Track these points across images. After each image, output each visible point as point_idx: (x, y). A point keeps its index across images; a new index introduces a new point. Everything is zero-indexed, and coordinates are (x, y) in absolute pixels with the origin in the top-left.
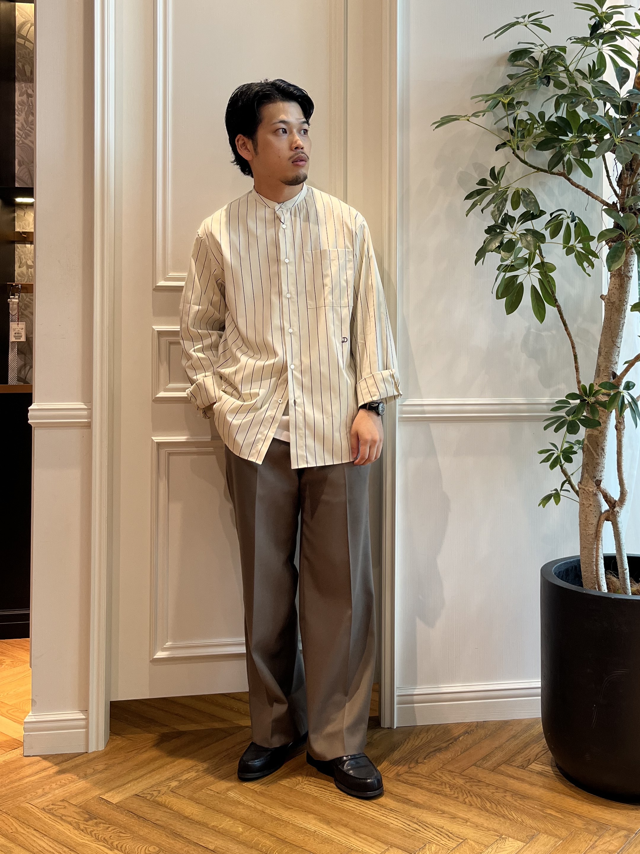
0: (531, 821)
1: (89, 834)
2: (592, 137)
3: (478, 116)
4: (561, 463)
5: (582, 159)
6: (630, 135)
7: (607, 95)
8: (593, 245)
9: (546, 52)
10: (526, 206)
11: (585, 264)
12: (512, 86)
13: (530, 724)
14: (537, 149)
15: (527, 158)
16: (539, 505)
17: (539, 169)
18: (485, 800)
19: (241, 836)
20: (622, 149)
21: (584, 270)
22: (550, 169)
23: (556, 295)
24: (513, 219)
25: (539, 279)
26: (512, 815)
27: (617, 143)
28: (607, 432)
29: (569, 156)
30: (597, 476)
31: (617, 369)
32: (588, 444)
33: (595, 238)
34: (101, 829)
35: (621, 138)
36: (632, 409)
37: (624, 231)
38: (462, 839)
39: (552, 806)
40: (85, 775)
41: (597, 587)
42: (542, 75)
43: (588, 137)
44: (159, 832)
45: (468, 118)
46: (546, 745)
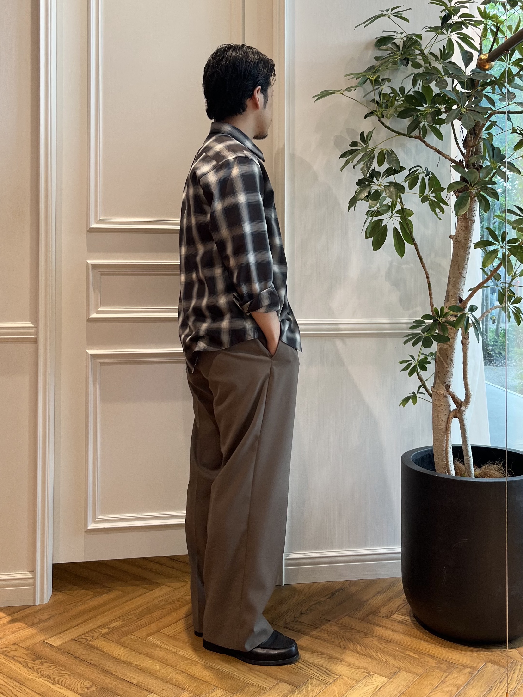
0: (393, 661)
1: (36, 670)
2: (443, 108)
3: (350, 91)
4: (418, 371)
5: (434, 125)
6: (474, 106)
7: (455, 73)
8: (444, 195)
9: (405, 39)
10: (389, 163)
11: (437, 210)
12: (378, 66)
13: (392, 583)
14: (398, 117)
15: (390, 124)
16: (400, 405)
17: (400, 134)
18: (356, 644)
19: (159, 673)
20: (467, 117)
21: (436, 215)
22: (409, 133)
23: (414, 235)
24: (379, 173)
25: (400, 222)
26: (378, 656)
27: (463, 113)
28: (455, 346)
29: (424, 123)
30: (446, 381)
31: (463, 295)
32: (440, 356)
33: (445, 189)
34: (45, 667)
35: (466, 108)
36: (475, 327)
37: (468, 183)
38: (338, 675)
39: (410, 649)
40: (32, 623)
41: (446, 471)
42: (402, 57)
43: (440, 107)
44: (92, 670)
45: (342, 92)
46: (406, 599)
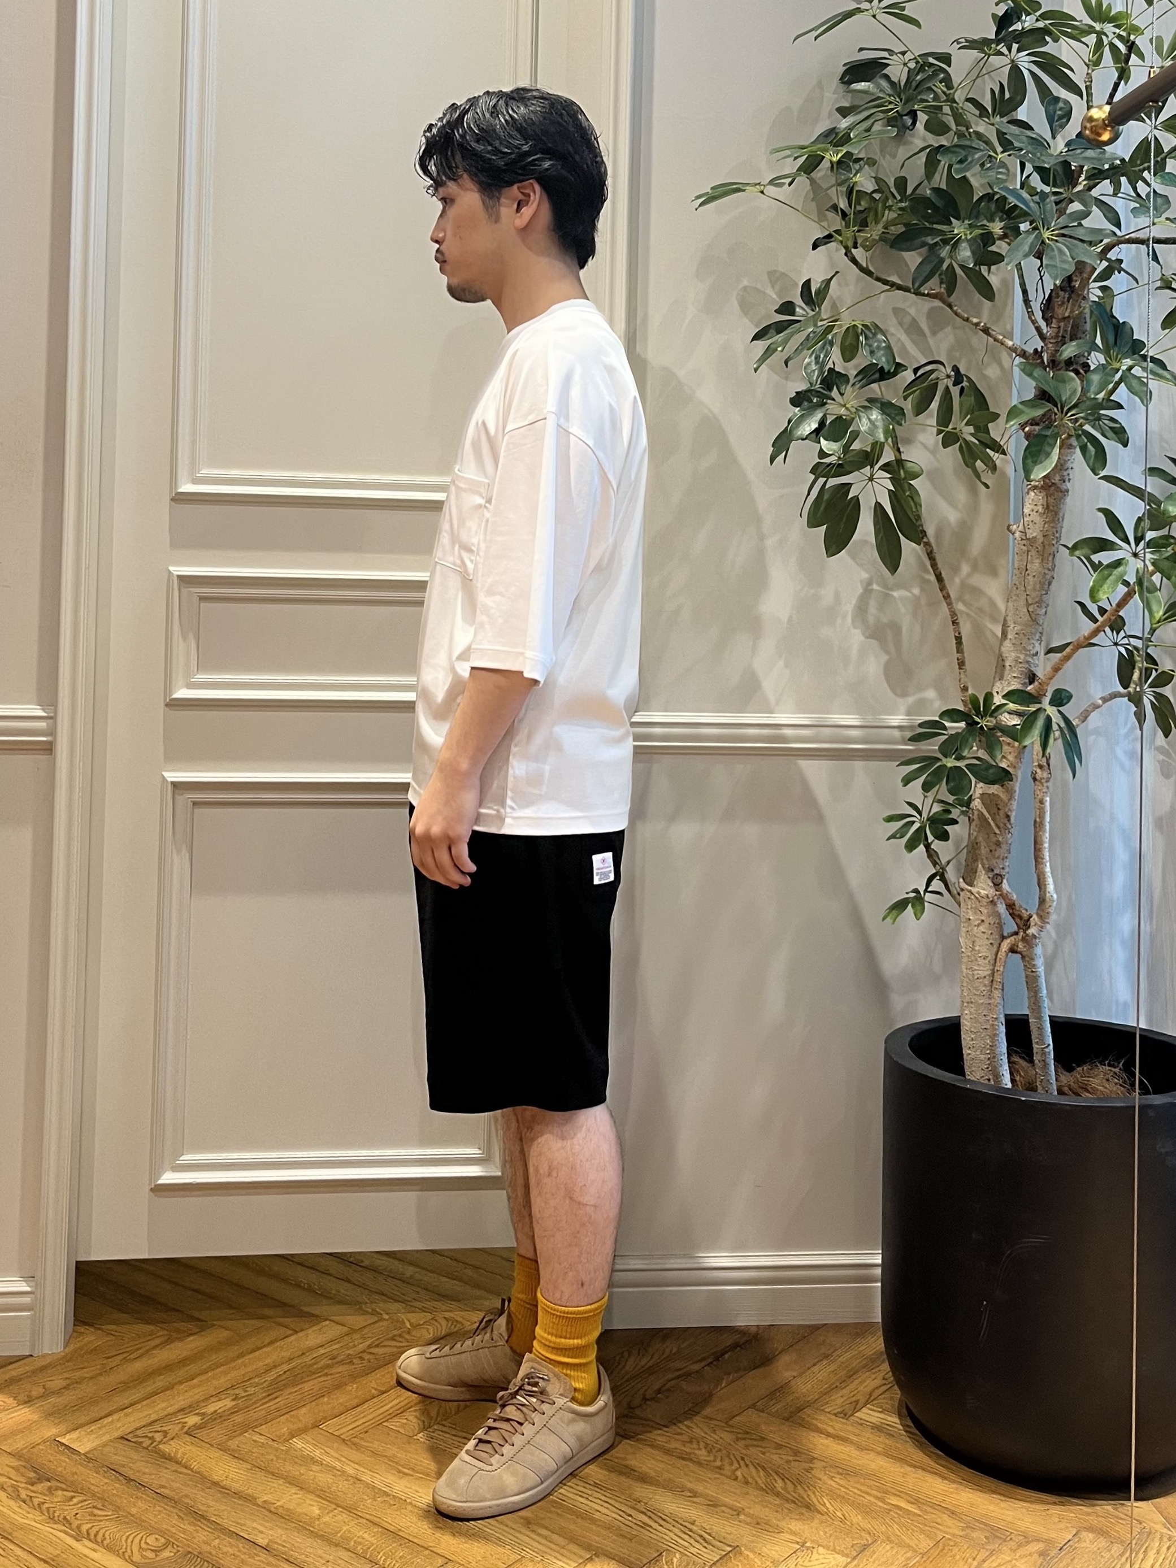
0: (860, 1518)
1: (37, 1507)
2: (997, 228)
3: (781, 185)
4: (927, 840)
5: (977, 268)
7: (1028, 148)
8: (995, 431)
9: (912, 65)
10: (868, 355)
11: (980, 465)
12: (846, 129)
14: (892, 247)
15: (872, 264)
16: (884, 919)
17: (893, 285)
18: (773, 1474)
19: (317, 1522)
20: (1054, 250)
22: (916, 285)
23: (923, 522)
24: (844, 378)
25: (890, 491)
26: (824, 1505)
27: (1045, 239)
28: (1016, 787)
29: (952, 262)
30: (994, 866)
31: (1037, 666)
32: (980, 806)
33: (1000, 416)
34: (59, 1499)
35: (1054, 231)
36: (1065, 741)
37: (1055, 405)
38: (730, 1546)
39: (901, 1492)
40: (29, 1396)
41: (992, 1078)
42: (903, 109)
43: (991, 227)
44: (165, 1509)
45: (762, 187)
46: (891, 1373)
